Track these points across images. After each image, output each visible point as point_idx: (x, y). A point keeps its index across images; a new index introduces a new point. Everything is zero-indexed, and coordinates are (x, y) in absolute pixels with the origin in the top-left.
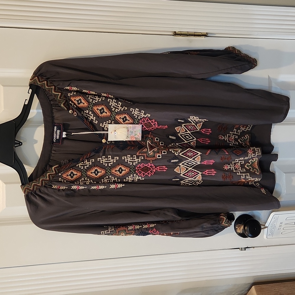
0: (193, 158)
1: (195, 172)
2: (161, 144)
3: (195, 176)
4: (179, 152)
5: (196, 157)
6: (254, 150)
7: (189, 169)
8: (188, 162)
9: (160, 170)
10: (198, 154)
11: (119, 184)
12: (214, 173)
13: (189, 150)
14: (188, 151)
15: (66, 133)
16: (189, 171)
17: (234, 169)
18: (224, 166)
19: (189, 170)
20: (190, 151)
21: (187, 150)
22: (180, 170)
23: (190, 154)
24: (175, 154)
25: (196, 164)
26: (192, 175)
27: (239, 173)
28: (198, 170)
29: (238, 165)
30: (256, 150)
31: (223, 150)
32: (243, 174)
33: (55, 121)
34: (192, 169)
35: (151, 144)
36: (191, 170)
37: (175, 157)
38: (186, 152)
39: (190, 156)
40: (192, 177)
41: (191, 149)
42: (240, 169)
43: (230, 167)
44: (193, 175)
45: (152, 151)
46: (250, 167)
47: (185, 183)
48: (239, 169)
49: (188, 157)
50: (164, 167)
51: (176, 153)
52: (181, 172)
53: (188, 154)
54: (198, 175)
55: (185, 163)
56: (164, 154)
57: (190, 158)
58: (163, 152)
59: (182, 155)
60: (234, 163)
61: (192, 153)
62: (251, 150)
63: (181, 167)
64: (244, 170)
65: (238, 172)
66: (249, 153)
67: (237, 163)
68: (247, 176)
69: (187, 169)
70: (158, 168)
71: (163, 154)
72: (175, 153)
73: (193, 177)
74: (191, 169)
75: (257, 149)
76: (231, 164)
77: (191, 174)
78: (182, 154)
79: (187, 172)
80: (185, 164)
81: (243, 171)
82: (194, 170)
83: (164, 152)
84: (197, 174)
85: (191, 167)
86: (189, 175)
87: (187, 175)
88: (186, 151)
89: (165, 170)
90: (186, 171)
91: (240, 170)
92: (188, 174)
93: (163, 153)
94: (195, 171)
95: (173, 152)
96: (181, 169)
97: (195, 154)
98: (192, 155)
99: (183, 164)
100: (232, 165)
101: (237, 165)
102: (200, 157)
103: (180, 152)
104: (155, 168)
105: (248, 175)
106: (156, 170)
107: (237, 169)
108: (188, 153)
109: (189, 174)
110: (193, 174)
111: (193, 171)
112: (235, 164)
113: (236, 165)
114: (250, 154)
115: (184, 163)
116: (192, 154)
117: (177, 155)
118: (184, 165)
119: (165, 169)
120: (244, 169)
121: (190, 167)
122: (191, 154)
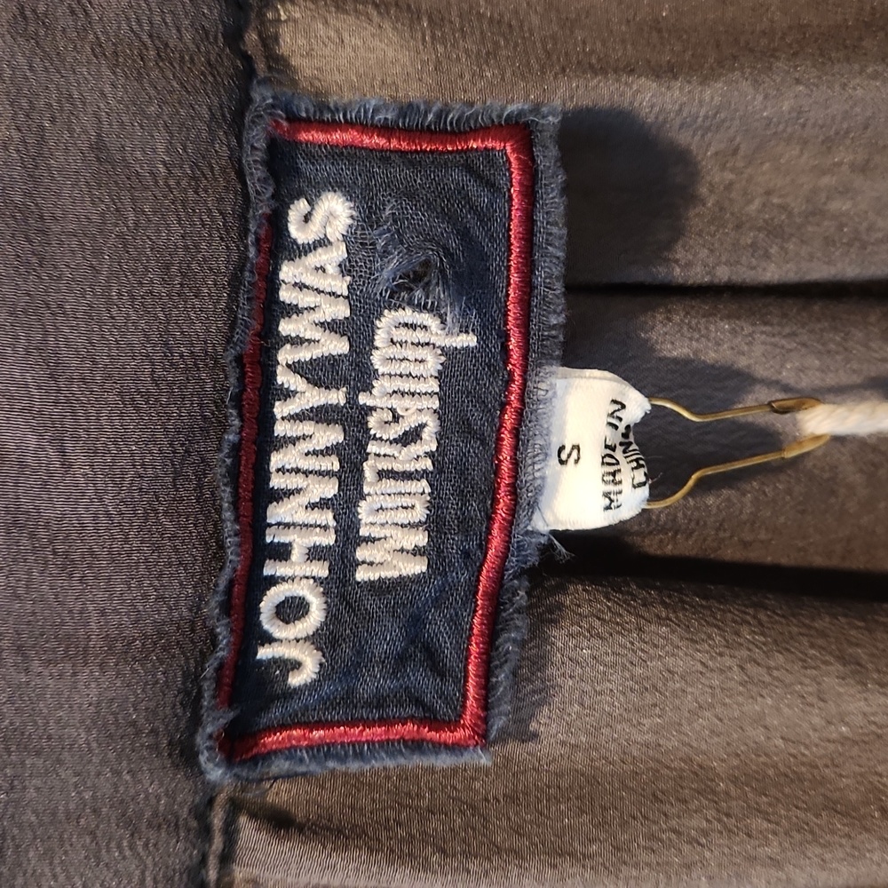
15: (637, 406)
33: (289, 42)
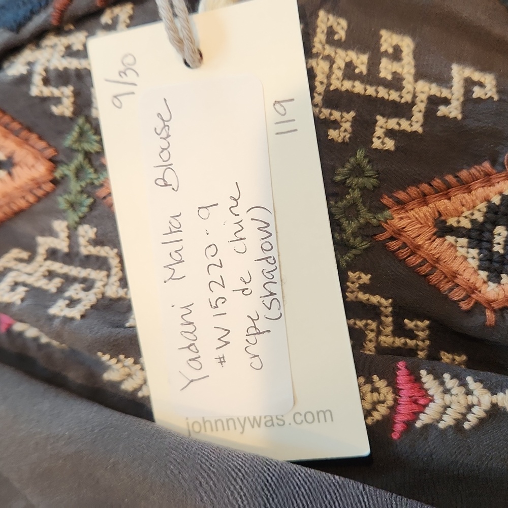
11: (450, 382)
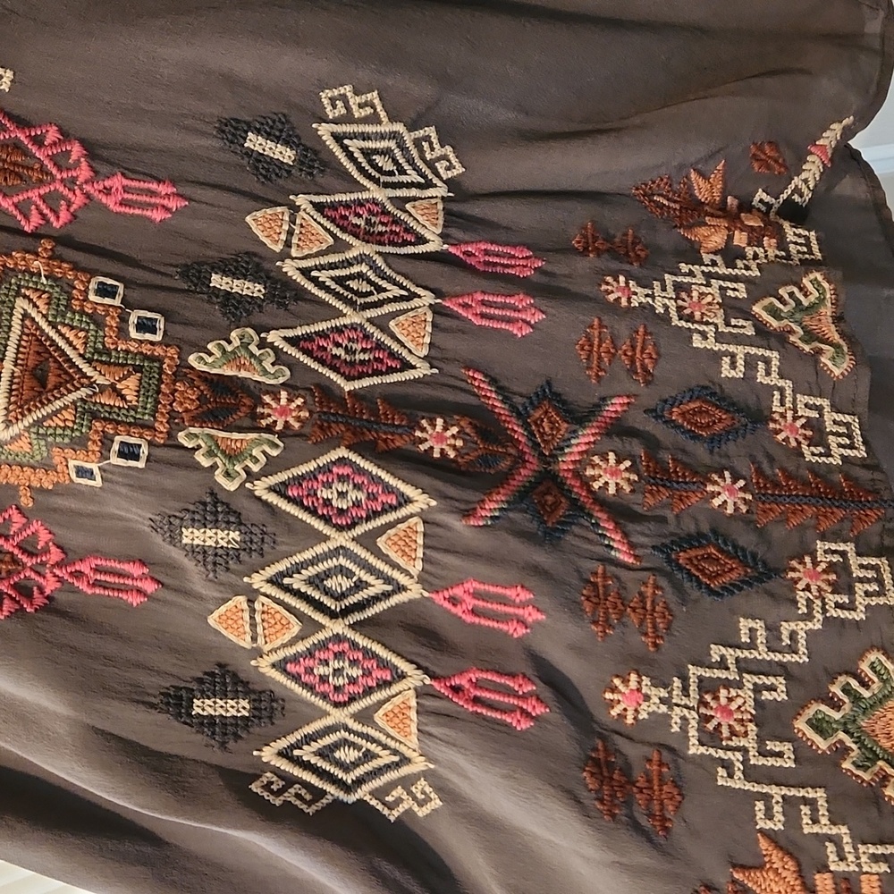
0: (359, 530)
1: (367, 664)
2: (133, 334)
3: (369, 691)
4: (255, 468)
5: (391, 525)
6: (842, 568)
7: (322, 627)
8: (321, 567)
9: (97, 584)
10: (408, 501)
12: (525, 714)
13: (342, 461)
14: (326, 469)
16: (323, 646)
17: (693, 732)
18: (614, 690)
19: (321, 636)
20: (346, 471)
21: (322, 461)
22: (253, 625)
23: (342, 495)
24: (219, 477)
25: (386, 595)
26: (341, 681)
27: (738, 774)
28: (400, 648)
29: (734, 706)
30: (857, 573)
31: (597, 525)
32: (774, 790)
34: (350, 634)
35: (53, 325)
36: (338, 638)
37: (216, 502)
38: (312, 476)
39: (341, 512)
40: (341, 698)
41: (354, 457)
42: (743, 742)
43: (664, 709)
44: (353, 681)
45: (29, 420)
46: (841, 735)
47: (297, 772)
48: (735, 742)
49: (327, 520)
50: (136, 570)
51: (227, 474)
52: (261, 640)
53: (325, 494)
54: (395, 688)
55: (298, 568)
56: (122, 462)
57: (340, 528)
58: (116, 447)
59: (273, 499)
60: (701, 679)
61: (357, 487)
62: (815, 563)
63: (257, 606)
64: (780, 755)
65: (727, 766)
66: (801, 585)
67: (727, 684)
68: (805, 810)
69: (311, 627)
70: (84, 567)
71: (115, 460)
72: (214, 467)
73: (352, 699)
74: (338, 627)
75: (862, 566)
76: (677, 683)
77: (337, 672)
78: (271, 489)
79: (310, 653)
80: (296, 582)
81: (770, 762)
82: (362, 641)
83: (129, 452)
84: (387, 684)
85: (345, 612)
86: (324, 679)
87: (305, 678)
88: (312, 466)
89: (135, 600)
90: (301, 647)
91: (744, 750)
92: (309, 671)
93: (121, 454)
94: (368, 654)
95: (206, 463)
96: (258, 618)
97: (382, 498)
98: (357, 504)
99: (274, 581)
100: (685, 691)
101: (730, 700)
102: (421, 528)
103: (265, 473)
104: (59, 565)
105: (812, 803)
106: (60, 580)
107: (725, 732)
108: (328, 485)
109: (321, 670)
110: (356, 672)
111: (354, 645)
112: (707, 687)
113: (716, 698)
114: (807, 588)
115: (288, 573)
116: (362, 496)
117: (231, 486)
118: (288, 589)
119: (140, 591)
120: (786, 747)
121: (333, 615)
122: (353, 495)
